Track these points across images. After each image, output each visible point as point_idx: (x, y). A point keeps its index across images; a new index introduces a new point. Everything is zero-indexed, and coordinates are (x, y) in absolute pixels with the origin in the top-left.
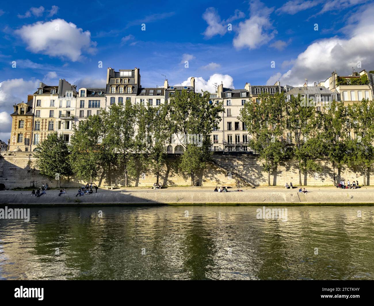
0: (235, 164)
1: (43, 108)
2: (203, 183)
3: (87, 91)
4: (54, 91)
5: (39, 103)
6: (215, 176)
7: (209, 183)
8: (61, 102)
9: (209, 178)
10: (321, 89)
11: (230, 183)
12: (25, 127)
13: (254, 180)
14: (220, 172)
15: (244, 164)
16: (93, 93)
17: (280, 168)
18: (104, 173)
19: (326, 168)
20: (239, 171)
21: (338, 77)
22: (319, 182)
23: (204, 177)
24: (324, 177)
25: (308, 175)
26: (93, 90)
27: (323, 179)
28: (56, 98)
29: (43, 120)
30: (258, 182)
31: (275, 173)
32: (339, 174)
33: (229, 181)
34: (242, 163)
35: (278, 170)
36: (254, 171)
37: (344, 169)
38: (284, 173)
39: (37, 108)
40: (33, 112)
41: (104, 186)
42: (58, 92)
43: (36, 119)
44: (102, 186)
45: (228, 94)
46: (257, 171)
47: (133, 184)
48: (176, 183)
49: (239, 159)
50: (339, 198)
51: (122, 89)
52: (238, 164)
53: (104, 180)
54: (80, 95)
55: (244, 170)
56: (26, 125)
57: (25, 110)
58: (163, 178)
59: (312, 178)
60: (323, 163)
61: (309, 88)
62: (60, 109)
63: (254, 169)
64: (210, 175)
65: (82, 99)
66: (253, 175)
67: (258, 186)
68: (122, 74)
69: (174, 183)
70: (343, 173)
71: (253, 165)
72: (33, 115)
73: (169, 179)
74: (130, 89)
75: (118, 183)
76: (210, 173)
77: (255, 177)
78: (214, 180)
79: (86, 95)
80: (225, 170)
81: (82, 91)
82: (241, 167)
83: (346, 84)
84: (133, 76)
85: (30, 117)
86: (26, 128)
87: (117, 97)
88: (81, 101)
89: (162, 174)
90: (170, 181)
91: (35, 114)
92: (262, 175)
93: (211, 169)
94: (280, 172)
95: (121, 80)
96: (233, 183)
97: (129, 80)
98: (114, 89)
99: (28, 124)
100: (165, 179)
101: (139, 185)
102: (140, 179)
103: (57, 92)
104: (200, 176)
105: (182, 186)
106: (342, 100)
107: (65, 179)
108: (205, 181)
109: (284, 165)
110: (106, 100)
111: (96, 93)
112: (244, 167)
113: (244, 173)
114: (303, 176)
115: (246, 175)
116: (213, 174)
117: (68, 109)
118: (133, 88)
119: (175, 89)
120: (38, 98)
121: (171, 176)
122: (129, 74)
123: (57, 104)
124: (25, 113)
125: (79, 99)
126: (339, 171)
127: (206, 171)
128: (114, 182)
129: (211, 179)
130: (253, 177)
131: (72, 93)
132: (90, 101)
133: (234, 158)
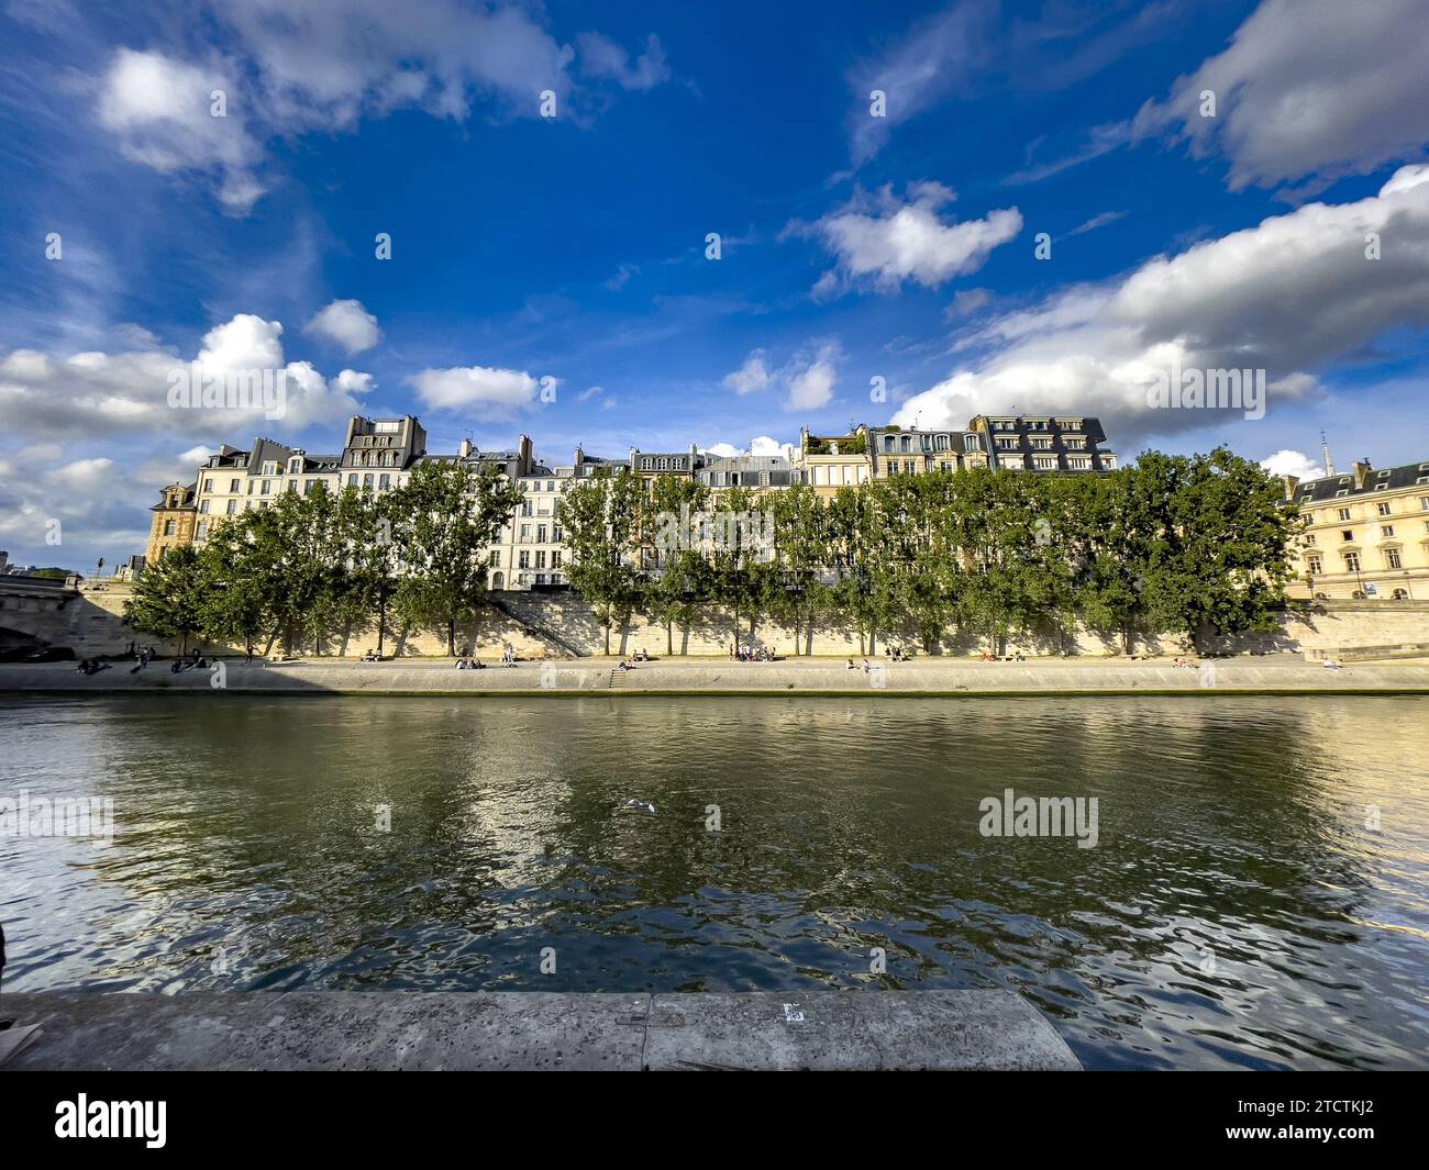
0: (547, 610)
1: (214, 496)
2: (477, 649)
3: (306, 461)
4: (241, 462)
5: (208, 486)
6: (504, 636)
7: (489, 650)
8: (252, 483)
9: (490, 641)
10: (774, 462)
11: (531, 650)
12: (176, 533)
13: (582, 644)
14: (513, 627)
15: (565, 611)
16: (320, 466)
17: (636, 619)
18: (277, 629)
19: (728, 618)
20: (553, 625)
21: (809, 438)
22: (713, 648)
23: (479, 638)
24: (722, 637)
25: (692, 633)
26: (320, 458)
27: (722, 642)
28: (242, 476)
29: (213, 519)
30: (590, 648)
31: (625, 629)
32: (752, 631)
33: (533, 646)
34: (560, 609)
35: (632, 623)
36: (581, 624)
37: (763, 622)
38: (644, 629)
39: (204, 496)
40: (195, 504)
41: (276, 653)
42: (249, 465)
43: (199, 517)
44: (271, 656)
45: (588, 469)
46: (590, 626)
47: (336, 650)
48: (422, 651)
49: (555, 601)
50: (690, 682)
51: (373, 457)
52: (553, 611)
53: (276, 642)
54: (289, 470)
55: (564, 623)
56: (180, 530)
57: (179, 499)
58: (395, 639)
59: (701, 640)
60: (723, 610)
61: (751, 460)
62: (250, 498)
63: (584, 622)
64: (492, 633)
65: (293, 477)
66: (580, 634)
67: (590, 655)
68: (379, 427)
69: (417, 651)
70: (761, 629)
71: (580, 613)
72: (195, 510)
73: (409, 641)
74: (389, 457)
75: (306, 649)
76: (491, 629)
77: (586, 637)
78: (500, 645)
79: (301, 470)
80: (519, 624)
81: (294, 461)
82: (559, 617)
83: (823, 452)
84: (400, 433)
85: (190, 513)
86: (179, 536)
87: (361, 474)
88: (291, 481)
89: (395, 630)
90: (410, 647)
91: (199, 507)
92: (599, 634)
93: (496, 621)
94: (636, 627)
95: (375, 439)
96: (539, 650)
97: (390, 439)
98: (358, 458)
99: (184, 526)
100: (400, 642)
101: (347, 654)
102: (349, 640)
103: (246, 463)
104: (472, 635)
105: (432, 656)
106: (810, 482)
107: (200, 639)
108: (481, 646)
109: (644, 613)
110: (340, 480)
111: (324, 465)
112: (564, 617)
113: (563, 629)
114: (677, 636)
115: (566, 633)
116: (498, 632)
117: (264, 497)
118: (396, 454)
119: (481, 457)
120: (208, 475)
121: (414, 635)
122: (394, 427)
123: (243, 487)
124: (179, 504)
125: (287, 478)
126: (753, 626)
127: (485, 626)
128: (298, 646)
129: (495, 642)
130: (581, 638)
131: (276, 465)
132: (307, 481)
133: (546, 599)
